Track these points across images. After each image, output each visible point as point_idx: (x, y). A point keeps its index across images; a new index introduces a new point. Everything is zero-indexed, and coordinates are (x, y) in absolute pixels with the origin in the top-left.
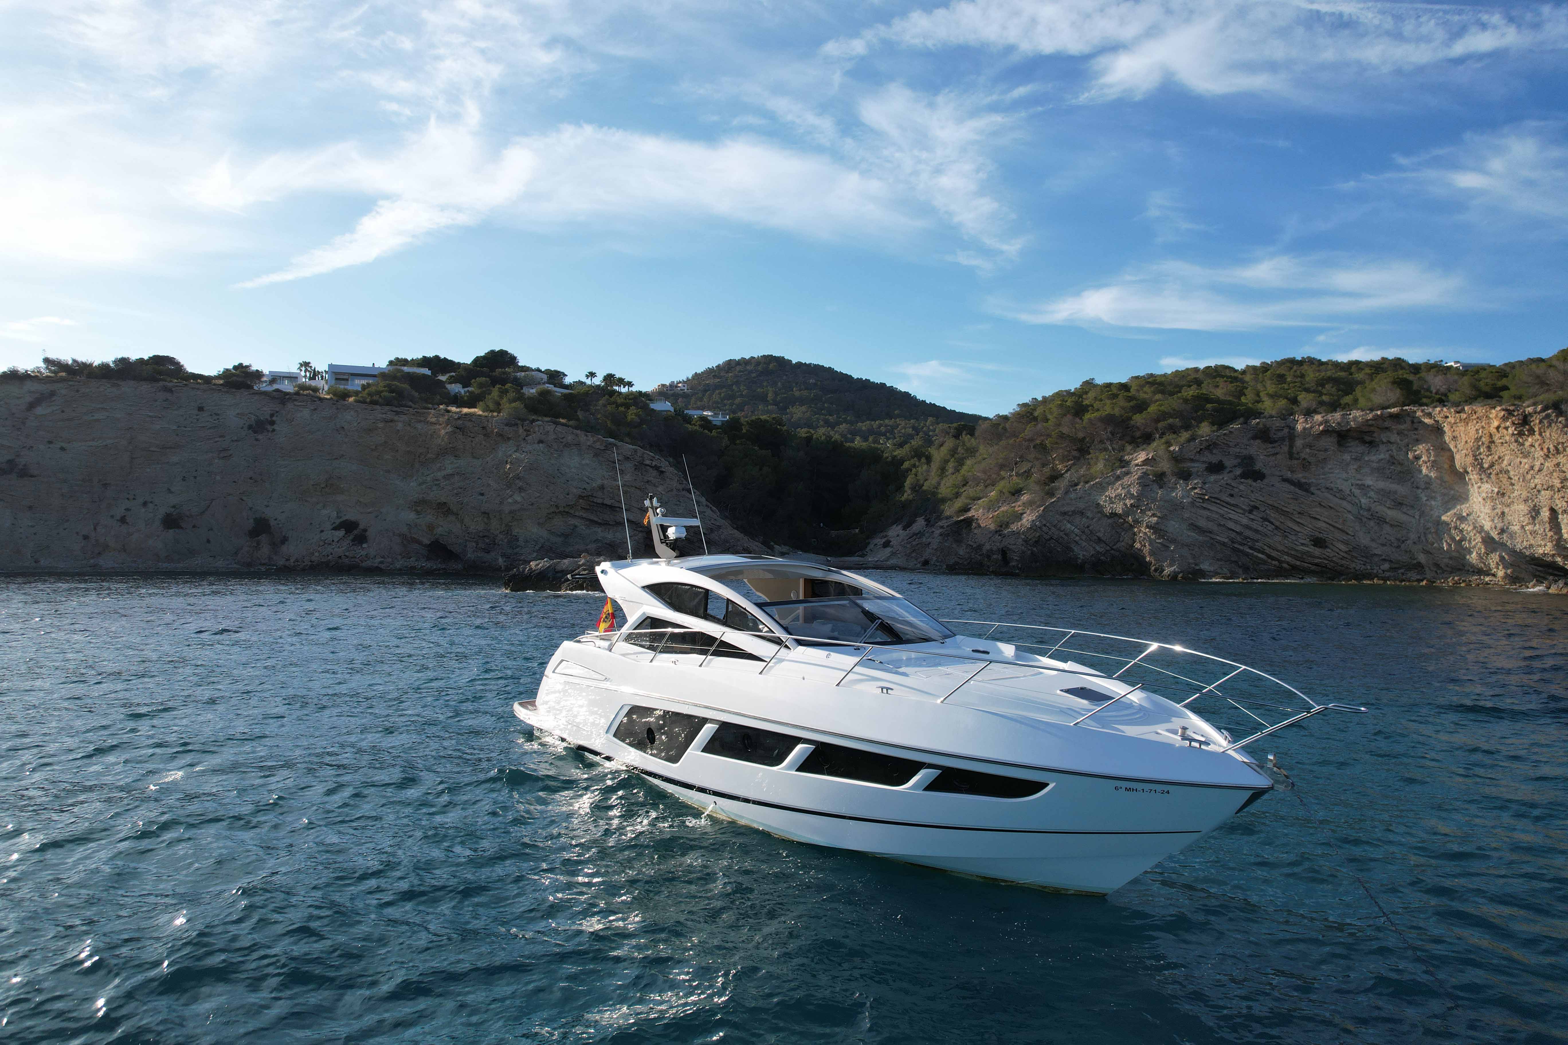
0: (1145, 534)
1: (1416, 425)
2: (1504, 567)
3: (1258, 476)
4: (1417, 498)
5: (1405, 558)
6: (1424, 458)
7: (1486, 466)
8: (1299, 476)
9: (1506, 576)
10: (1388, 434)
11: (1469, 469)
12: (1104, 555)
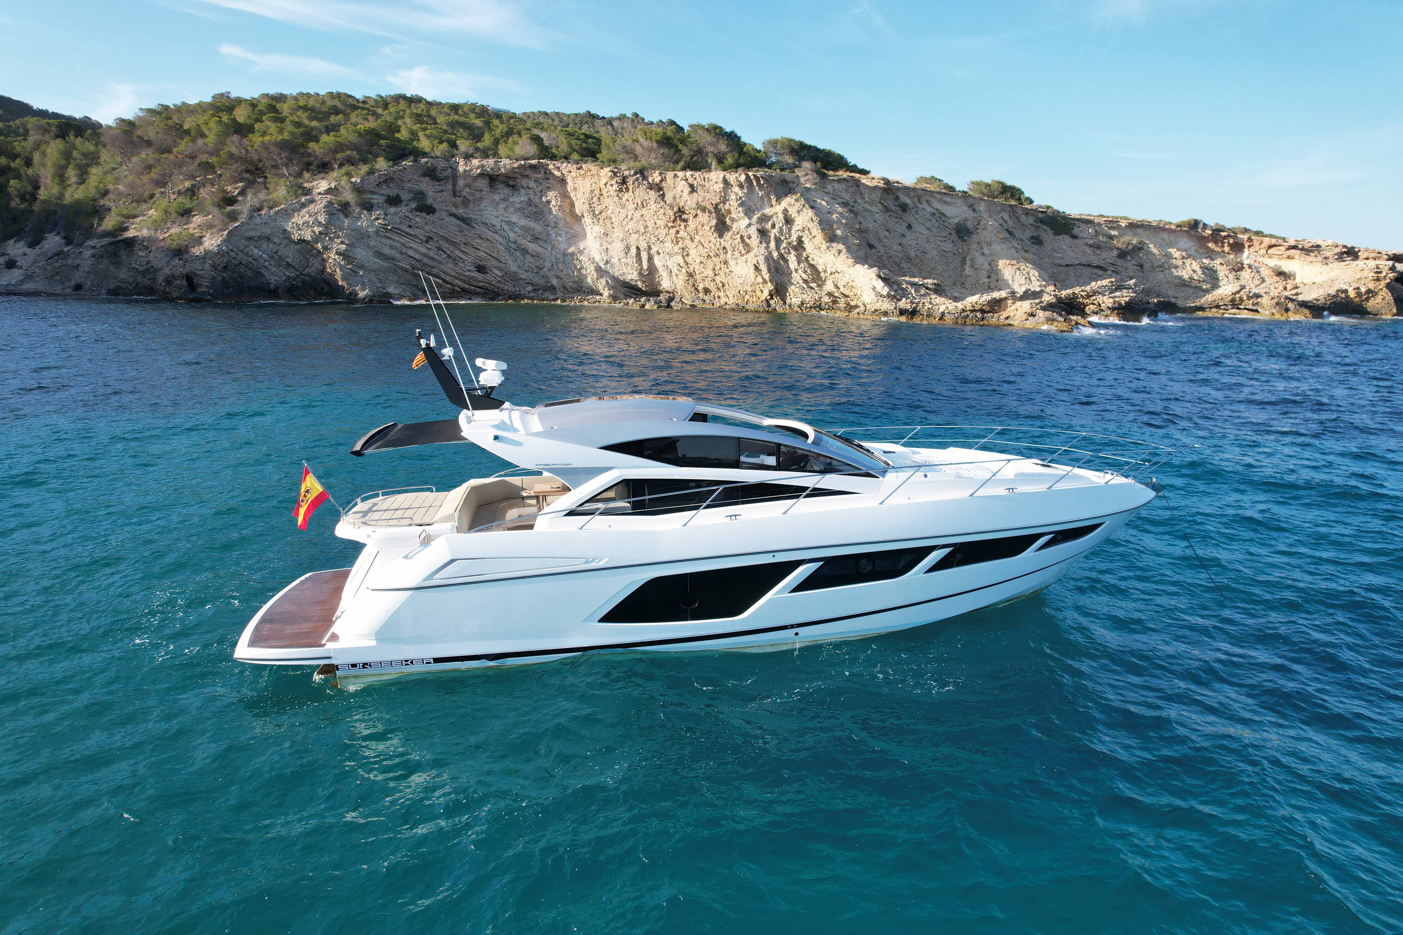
0: (335, 260)
1: (548, 176)
2: (609, 289)
3: (430, 210)
4: (548, 235)
5: (542, 282)
6: (553, 203)
7: (597, 212)
8: (461, 211)
9: (610, 296)
10: (527, 181)
11: (585, 215)
12: (295, 280)
